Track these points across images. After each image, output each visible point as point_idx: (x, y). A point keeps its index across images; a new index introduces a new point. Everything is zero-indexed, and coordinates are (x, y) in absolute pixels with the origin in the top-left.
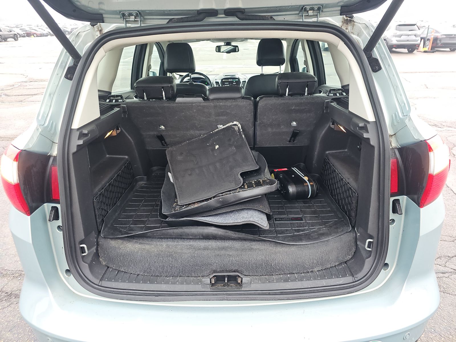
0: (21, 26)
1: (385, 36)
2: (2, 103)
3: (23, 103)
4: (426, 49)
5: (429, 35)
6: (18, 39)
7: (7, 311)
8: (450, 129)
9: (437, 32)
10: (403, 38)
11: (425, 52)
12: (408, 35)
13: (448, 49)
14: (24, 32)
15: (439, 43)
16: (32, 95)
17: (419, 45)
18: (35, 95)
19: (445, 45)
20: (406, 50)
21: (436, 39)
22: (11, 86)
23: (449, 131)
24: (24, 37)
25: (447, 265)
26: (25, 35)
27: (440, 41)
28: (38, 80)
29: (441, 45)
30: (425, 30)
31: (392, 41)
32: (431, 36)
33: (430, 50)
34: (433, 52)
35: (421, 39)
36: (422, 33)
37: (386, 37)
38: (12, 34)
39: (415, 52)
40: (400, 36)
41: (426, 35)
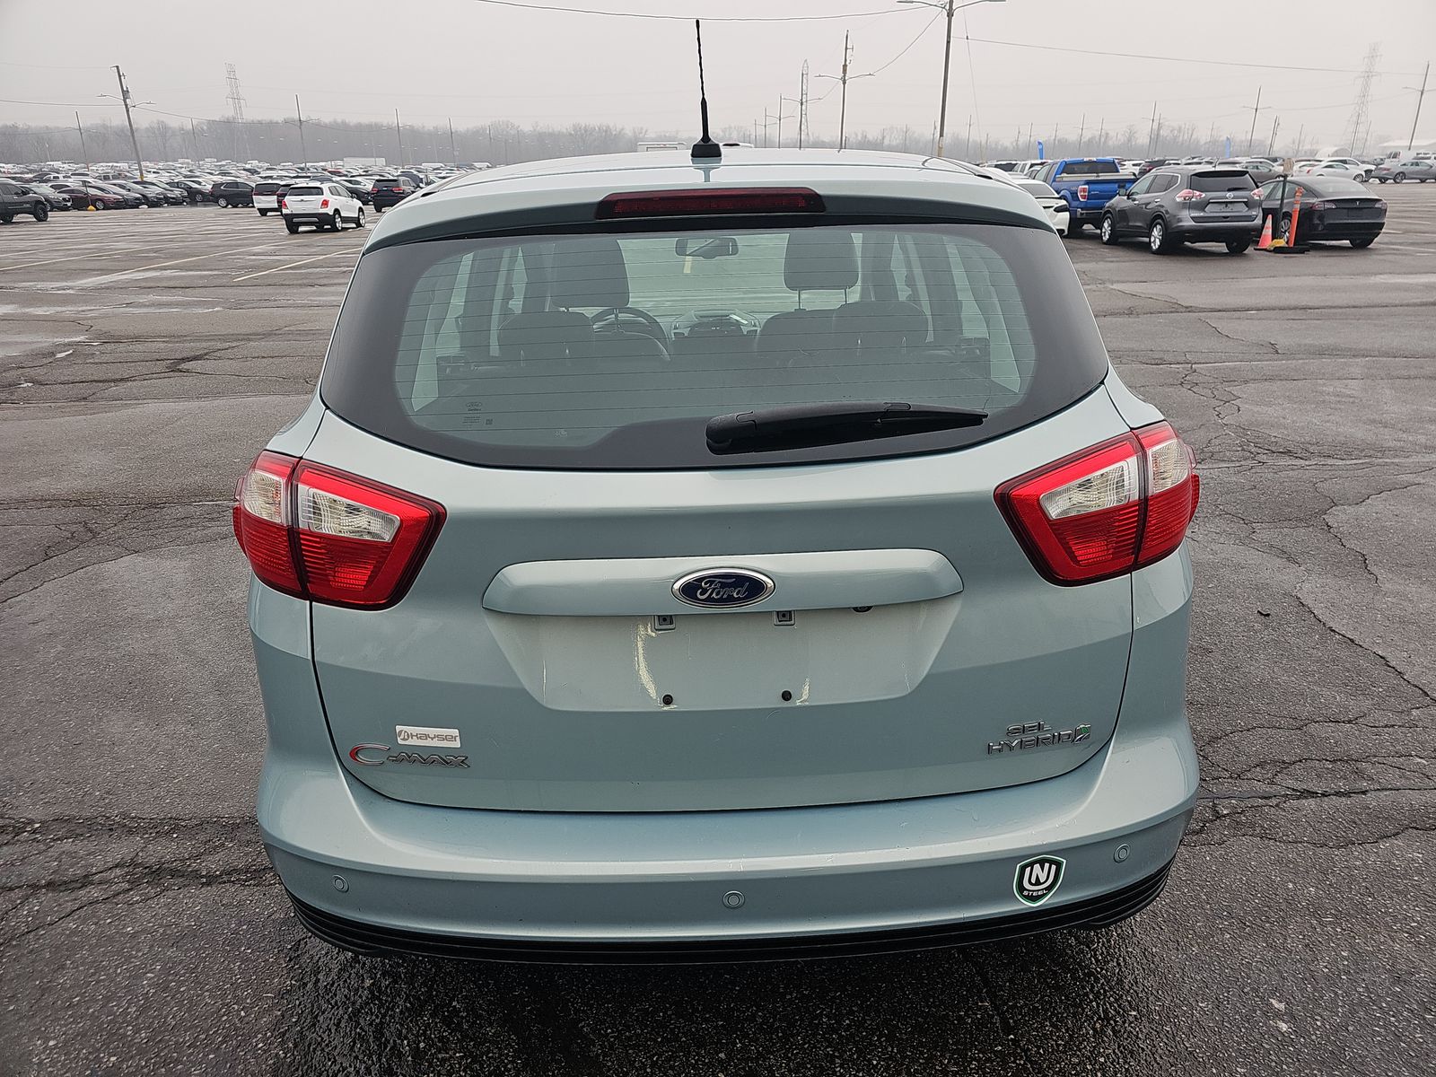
0: (54, 177)
1: (1159, 206)
2: (27, 405)
3: (90, 405)
4: (1281, 243)
5: (1288, 203)
6: (46, 216)
7: (158, 904)
8: (1330, 461)
9: (1311, 192)
10: (1211, 211)
11: (1278, 250)
12: (1226, 203)
13: (1346, 243)
14: (66, 196)
15: (1319, 224)
16: (114, 381)
17: (1259, 231)
18: (122, 380)
19: (1337, 232)
20: (1222, 247)
21: (1307, 214)
22: (44, 356)
23: (1325, 468)
24: (66, 209)
25: (1278, 779)
26: (69, 204)
27: (1321, 218)
28: (127, 339)
29: (1325, 232)
30: (1274, 188)
31: (1180, 220)
32: (1293, 203)
33: (1292, 245)
34: (1302, 252)
35: (1266, 212)
36: (1268, 197)
37: (1162, 210)
38: (27, 203)
39: (1250, 250)
40: (1202, 205)
41: (1279, 202)
